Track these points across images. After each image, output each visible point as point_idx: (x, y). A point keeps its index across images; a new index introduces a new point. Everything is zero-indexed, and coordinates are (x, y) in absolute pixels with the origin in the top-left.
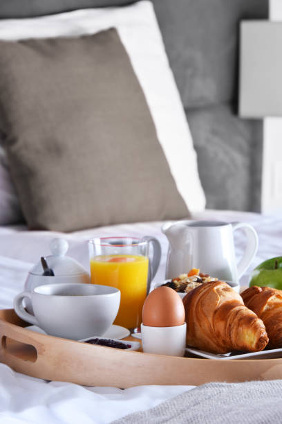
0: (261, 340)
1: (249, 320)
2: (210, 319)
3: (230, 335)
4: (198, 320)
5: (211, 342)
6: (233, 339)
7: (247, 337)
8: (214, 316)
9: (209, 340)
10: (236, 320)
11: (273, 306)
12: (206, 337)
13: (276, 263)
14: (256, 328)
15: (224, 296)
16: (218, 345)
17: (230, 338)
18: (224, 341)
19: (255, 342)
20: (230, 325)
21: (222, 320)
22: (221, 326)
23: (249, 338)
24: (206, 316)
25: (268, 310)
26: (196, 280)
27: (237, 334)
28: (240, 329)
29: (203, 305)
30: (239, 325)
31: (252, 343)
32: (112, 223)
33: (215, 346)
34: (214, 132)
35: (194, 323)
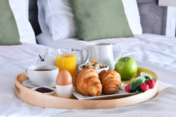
0: (98, 92)
1: (96, 84)
2: (82, 82)
3: (88, 89)
4: (78, 83)
5: (82, 91)
6: (89, 91)
7: (94, 90)
8: (84, 81)
9: (82, 90)
10: (91, 84)
11: (109, 78)
12: (80, 89)
13: (124, 59)
14: (97, 87)
15: (89, 74)
16: (85, 92)
17: (88, 90)
18: (86, 91)
19: (96, 92)
20: (88, 86)
21: (86, 83)
22: (85, 85)
23: (94, 91)
24: (81, 81)
25: (107, 79)
26: (92, 65)
27: (91, 89)
28: (92, 87)
29: (81, 77)
30: (91, 86)
31: (95, 93)
32: (106, 38)
33: (84, 92)
34: (150, 10)
35: (77, 84)
